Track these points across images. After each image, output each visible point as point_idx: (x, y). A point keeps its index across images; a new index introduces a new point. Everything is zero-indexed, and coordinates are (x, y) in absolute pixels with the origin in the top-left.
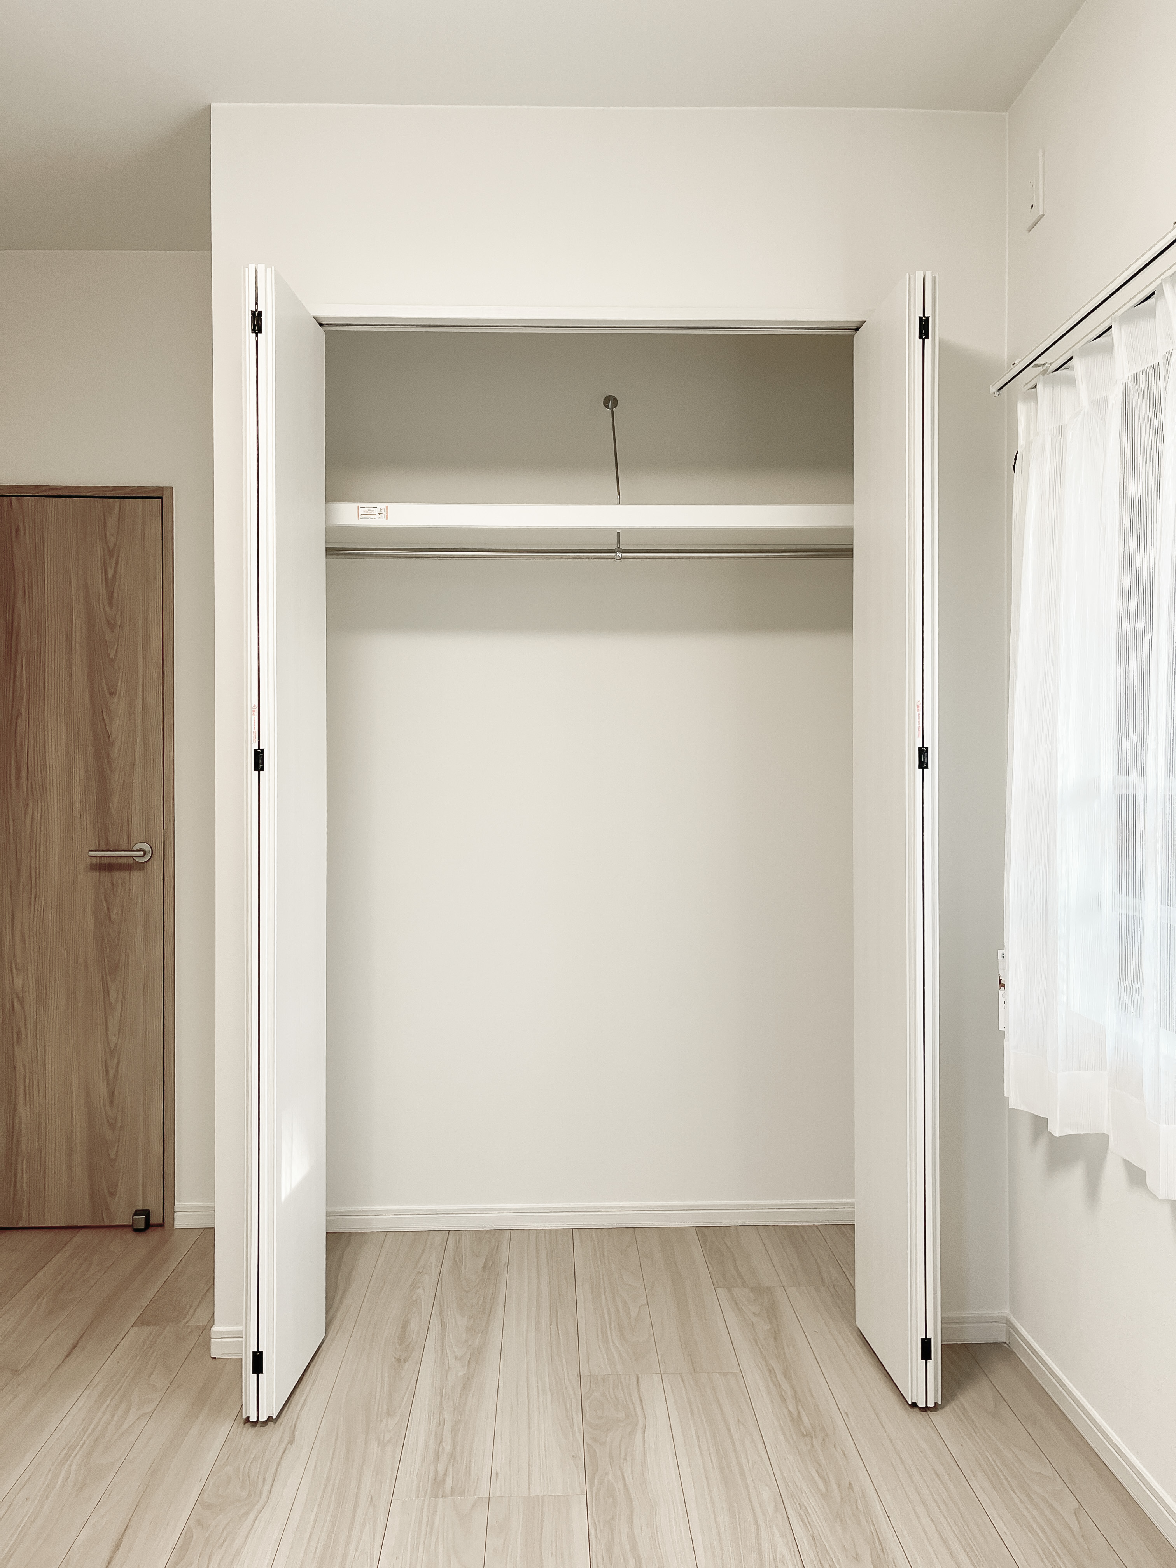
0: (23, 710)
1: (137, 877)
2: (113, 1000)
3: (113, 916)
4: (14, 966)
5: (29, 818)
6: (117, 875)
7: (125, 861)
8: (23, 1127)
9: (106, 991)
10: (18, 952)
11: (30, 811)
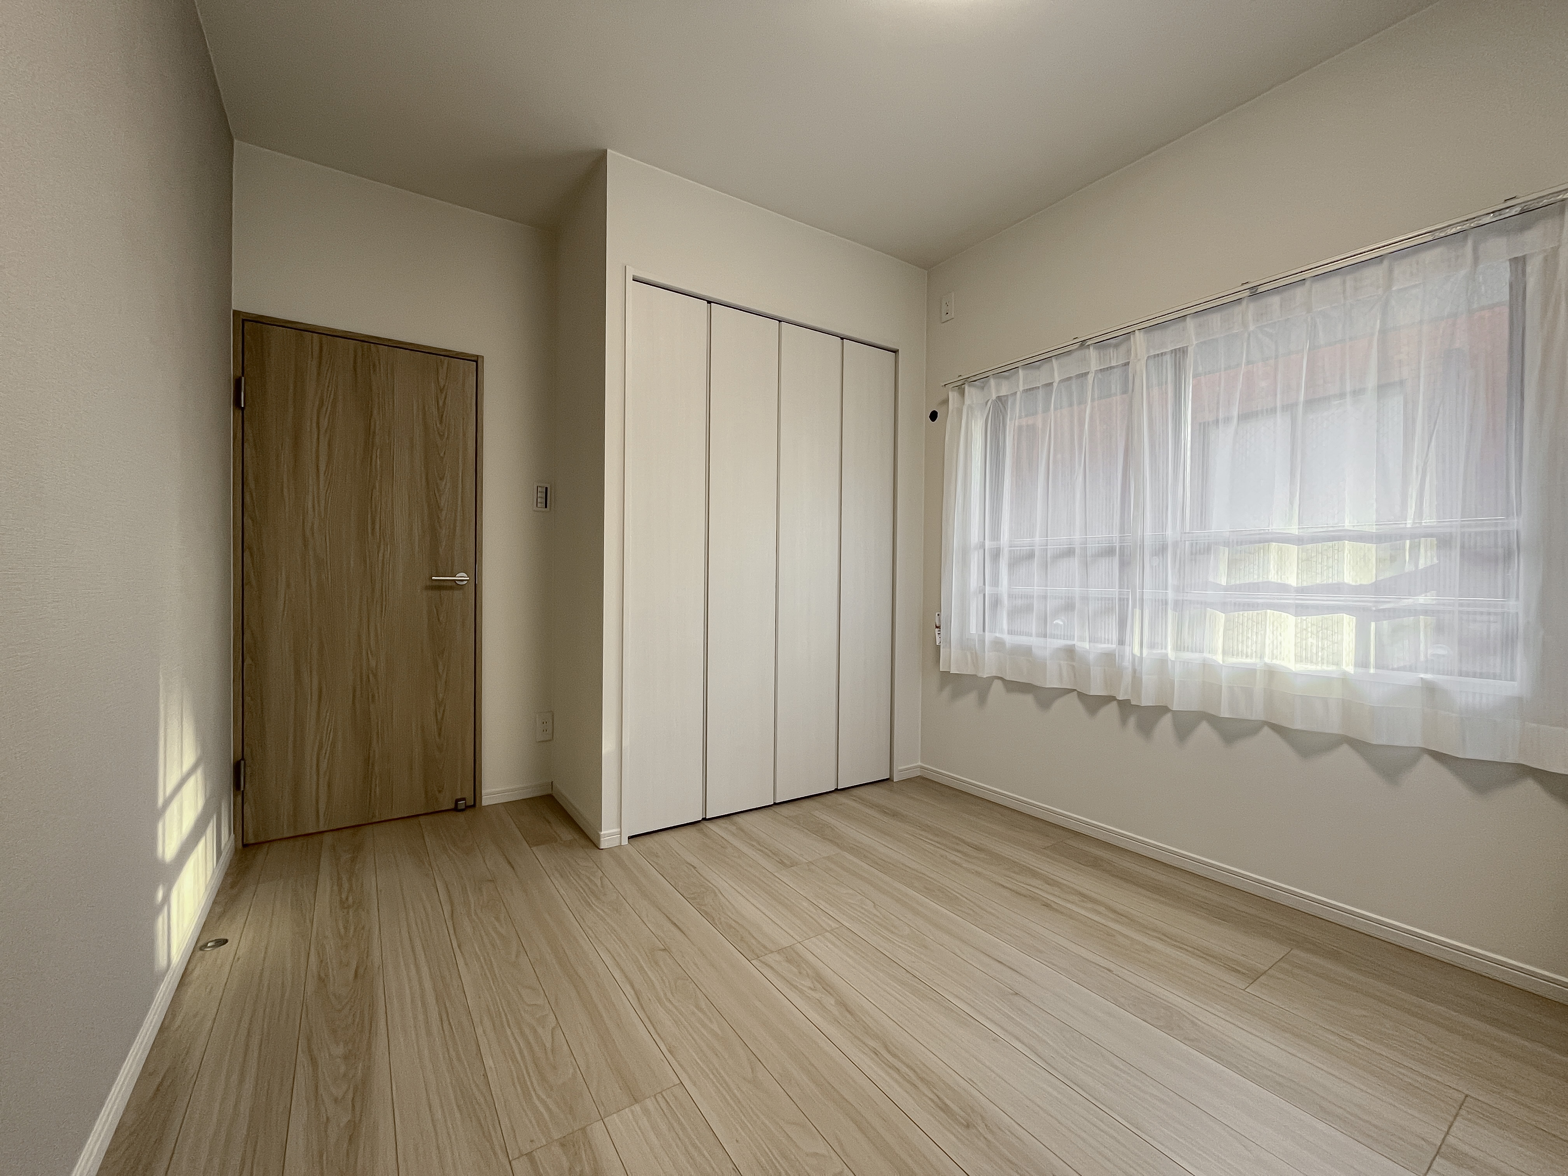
0: (377, 485)
1: (457, 594)
2: (440, 671)
3: (441, 619)
4: (369, 653)
5: (381, 555)
6: (444, 593)
7: (450, 584)
8: (377, 756)
9: (436, 666)
10: (372, 643)
11: (382, 551)
